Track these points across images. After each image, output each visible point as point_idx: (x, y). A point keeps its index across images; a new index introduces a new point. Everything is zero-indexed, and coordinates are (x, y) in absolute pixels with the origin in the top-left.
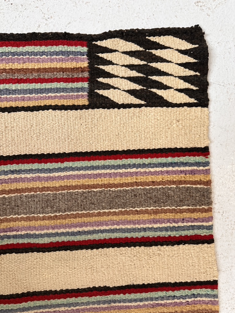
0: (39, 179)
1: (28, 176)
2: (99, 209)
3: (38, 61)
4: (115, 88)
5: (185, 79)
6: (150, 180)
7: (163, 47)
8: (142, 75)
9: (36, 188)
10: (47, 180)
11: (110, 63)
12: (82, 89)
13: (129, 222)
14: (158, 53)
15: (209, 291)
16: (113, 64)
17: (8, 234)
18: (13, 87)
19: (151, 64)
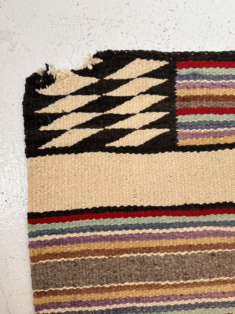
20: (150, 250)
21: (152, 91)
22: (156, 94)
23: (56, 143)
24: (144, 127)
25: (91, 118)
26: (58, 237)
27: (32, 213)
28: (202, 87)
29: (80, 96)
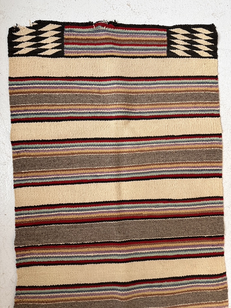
0: (145, 88)
1: (141, 86)
2: (171, 101)
3: (146, 37)
4: (178, 49)
5: (208, 46)
6: (193, 89)
7: (198, 33)
8: (190, 44)
9: (144, 92)
10: (149, 89)
11: (176, 39)
12: (164, 49)
13: (183, 108)
14: (196, 35)
15: (218, 138)
16: (177, 39)
17: (132, 111)
18: (135, 47)
19: (193, 40)
20: (53, 92)
21: (55, 36)
22: (57, 37)
23: (20, 52)
24: (52, 48)
25: (33, 44)
26: (20, 86)
27: (10, 77)
28: (73, 35)
29: (29, 36)
